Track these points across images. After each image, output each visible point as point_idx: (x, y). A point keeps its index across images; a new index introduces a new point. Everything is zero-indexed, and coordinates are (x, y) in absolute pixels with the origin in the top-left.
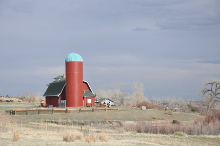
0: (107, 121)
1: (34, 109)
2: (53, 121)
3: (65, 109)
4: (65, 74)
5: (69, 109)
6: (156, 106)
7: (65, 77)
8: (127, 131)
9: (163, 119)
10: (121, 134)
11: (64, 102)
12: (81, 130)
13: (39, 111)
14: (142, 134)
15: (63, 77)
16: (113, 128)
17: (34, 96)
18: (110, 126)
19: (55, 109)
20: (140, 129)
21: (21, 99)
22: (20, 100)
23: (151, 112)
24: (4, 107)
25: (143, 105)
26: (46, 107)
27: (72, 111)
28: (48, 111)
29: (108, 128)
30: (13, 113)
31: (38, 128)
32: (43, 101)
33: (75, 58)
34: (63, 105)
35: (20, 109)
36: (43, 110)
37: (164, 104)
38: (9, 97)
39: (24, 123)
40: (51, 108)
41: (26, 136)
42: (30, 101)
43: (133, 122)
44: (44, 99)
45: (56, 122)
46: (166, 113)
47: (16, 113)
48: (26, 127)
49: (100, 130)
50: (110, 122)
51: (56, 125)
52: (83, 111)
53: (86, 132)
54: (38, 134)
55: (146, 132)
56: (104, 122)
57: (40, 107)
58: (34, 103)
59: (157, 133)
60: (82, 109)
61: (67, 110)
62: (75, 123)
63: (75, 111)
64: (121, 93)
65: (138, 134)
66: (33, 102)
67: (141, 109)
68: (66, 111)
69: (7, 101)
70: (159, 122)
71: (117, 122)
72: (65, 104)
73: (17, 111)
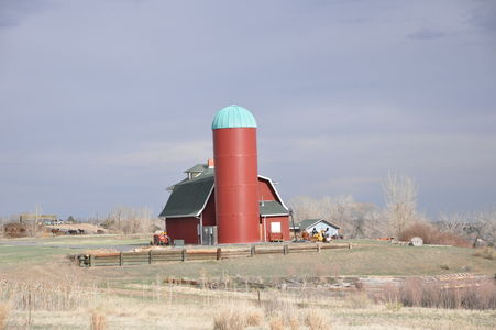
0: (323, 278)
1: (137, 250)
2: (185, 279)
3: (214, 250)
4: (212, 160)
5: (225, 248)
6: (450, 237)
7: (212, 167)
8: (376, 302)
9: (468, 270)
10: (361, 310)
11: (213, 230)
12: (258, 302)
13: (151, 257)
14: (416, 309)
15: (206, 167)
16: (339, 294)
17: (137, 219)
18: (331, 289)
19: (190, 249)
20: (409, 296)
21: (105, 226)
22: (102, 229)
23: (436, 253)
24: (65, 246)
25: (415, 235)
26: (167, 244)
27: (234, 253)
28: (173, 253)
29: (325, 294)
30: (86, 261)
31: (150, 298)
32: (159, 229)
33: (238, 117)
34: (208, 239)
35: (102, 252)
36: (160, 253)
37: (471, 229)
38: (75, 222)
39: (114, 287)
40: (179, 246)
41: (123, 319)
42: (126, 230)
43: (389, 279)
44: (162, 224)
45: (193, 283)
46: (477, 255)
47: (93, 260)
48: (120, 295)
49: (306, 301)
50: (331, 281)
51: (193, 290)
52: (260, 252)
53: (270, 306)
54: (150, 313)
55: (425, 304)
56: (314, 280)
57: (151, 244)
58: (138, 234)
59: (453, 306)
60: (257, 248)
61: (219, 250)
62: (241, 284)
63: (241, 253)
64: (355, 205)
65: (406, 310)
66: (134, 232)
67: (411, 244)
68: (218, 254)
69: (72, 232)
70: (460, 276)
71: (347, 280)
72: (216, 236)
73: (96, 257)
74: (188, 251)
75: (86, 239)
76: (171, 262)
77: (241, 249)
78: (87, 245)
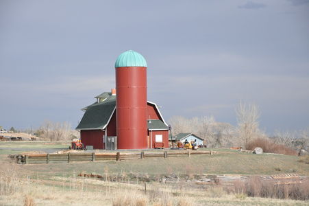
0: (191, 175)
1: (60, 153)
2: (94, 174)
3: (114, 153)
4: (115, 90)
5: (122, 152)
6: (282, 148)
7: (114, 94)
8: (228, 193)
9: (294, 171)
10: (217, 199)
11: (114, 139)
12: (145, 191)
13: (69, 157)
14: (256, 199)
15: (110, 94)
16: (202, 187)
17: (60, 131)
18: (197, 184)
19: (98, 152)
20: (252, 189)
21: (37, 135)
22: (34, 137)
23: (272, 159)
24: (7, 149)
25: (257, 146)
26: (81, 149)
27: (128, 156)
28: (85, 155)
29: (192, 187)
30: (22, 159)
31: (68, 187)
32: (76, 138)
33: (133, 59)
34: (111, 146)
35: (34, 154)
36: (76, 155)
37: (297, 143)
38: (15, 132)
39: (42, 178)
40: (90, 150)
41: (47, 201)
42: (52, 138)
43: (238, 177)
44: (78, 134)
45: (99, 177)
46: (301, 161)
47: (27, 159)
48: (46, 184)
49: (179, 191)
50: (197, 177)
51: (99, 182)
52: (147, 156)
53: (153, 194)
54: (67, 198)
55: (263, 195)
56: (185, 176)
57: (70, 149)
58: (60, 141)
59: (283, 197)
60: (145, 153)
61: (118, 154)
62: (133, 178)
63: (133, 156)
64: (215, 124)
65: (249, 199)
66: (58, 140)
67: (254, 153)
68: (117, 157)
69: (13, 139)
70: (288, 176)
71: (209, 177)
72: (116, 143)
73: (30, 157)
74: (96, 154)
75: (22, 144)
76: (84, 162)
77: (133, 153)
78: (23, 148)
